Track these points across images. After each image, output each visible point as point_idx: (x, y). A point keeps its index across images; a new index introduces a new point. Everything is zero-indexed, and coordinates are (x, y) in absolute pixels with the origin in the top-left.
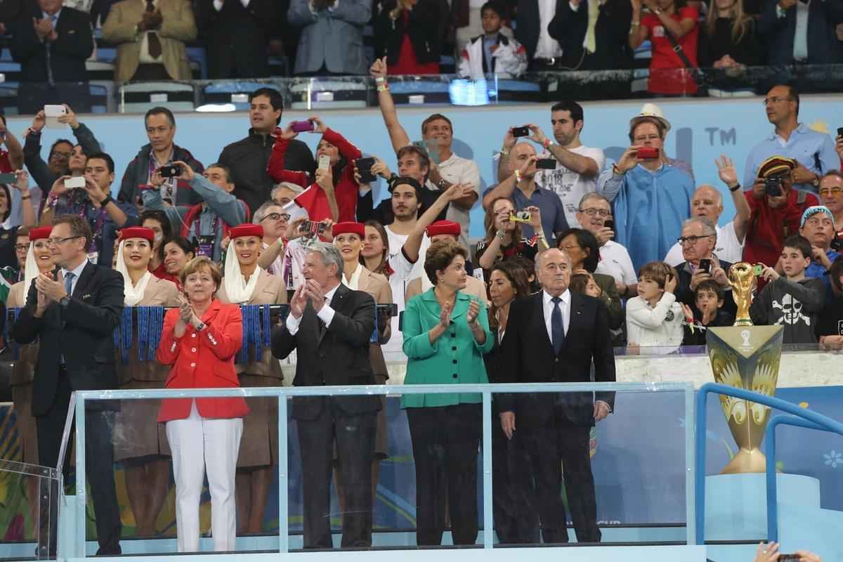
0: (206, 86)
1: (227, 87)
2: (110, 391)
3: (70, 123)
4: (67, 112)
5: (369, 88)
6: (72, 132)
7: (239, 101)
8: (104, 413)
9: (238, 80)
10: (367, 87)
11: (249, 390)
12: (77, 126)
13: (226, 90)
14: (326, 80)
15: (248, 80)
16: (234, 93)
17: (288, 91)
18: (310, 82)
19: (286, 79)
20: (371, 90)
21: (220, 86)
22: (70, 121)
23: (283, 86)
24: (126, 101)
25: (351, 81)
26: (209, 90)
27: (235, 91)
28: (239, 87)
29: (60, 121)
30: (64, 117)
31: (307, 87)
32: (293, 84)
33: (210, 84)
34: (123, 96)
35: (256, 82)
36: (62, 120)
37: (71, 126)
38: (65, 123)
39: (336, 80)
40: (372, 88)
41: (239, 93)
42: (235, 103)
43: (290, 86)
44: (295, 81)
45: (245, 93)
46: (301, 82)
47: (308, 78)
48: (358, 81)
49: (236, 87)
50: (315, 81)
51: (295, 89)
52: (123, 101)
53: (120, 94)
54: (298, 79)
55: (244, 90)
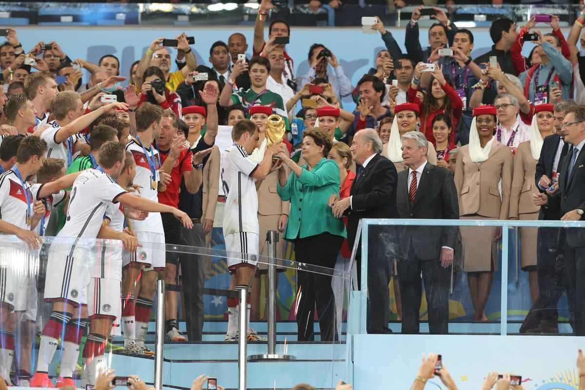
0: (457, 9)
1: (472, 10)
2: (386, 219)
3: (379, 30)
4: (378, 22)
5: (571, 13)
6: (381, 36)
7: (479, 20)
8: (381, 235)
9: (479, 5)
10: (569, 12)
11: (482, 221)
12: (385, 32)
13: (472, 12)
14: (541, 7)
15: (486, 5)
16: (476, 14)
17: (514, 14)
18: (529, 8)
19: (513, 6)
20: (572, 14)
21: (467, 9)
22: (380, 28)
23: (510, 10)
24: (401, 19)
25: (559, 7)
26: (459, 11)
27: (477, 13)
28: (480, 11)
29: (373, 29)
30: (376, 25)
31: (527, 11)
32: (518, 9)
33: (460, 8)
34: (399, 15)
35: (493, 7)
36: (374, 28)
37: (381, 32)
38: (376, 29)
39: (548, 7)
40: (573, 13)
41: (480, 14)
42: (476, 22)
43: (515, 10)
44: (519, 7)
45: (484, 14)
46: (523, 8)
47: (528, 5)
48: (563, 8)
49: (478, 10)
50: (533, 7)
51: (518, 13)
52: (399, 18)
53: (397, 14)
54: (521, 6)
55: (483, 12)
